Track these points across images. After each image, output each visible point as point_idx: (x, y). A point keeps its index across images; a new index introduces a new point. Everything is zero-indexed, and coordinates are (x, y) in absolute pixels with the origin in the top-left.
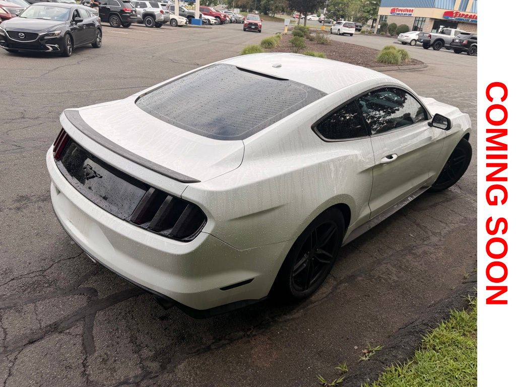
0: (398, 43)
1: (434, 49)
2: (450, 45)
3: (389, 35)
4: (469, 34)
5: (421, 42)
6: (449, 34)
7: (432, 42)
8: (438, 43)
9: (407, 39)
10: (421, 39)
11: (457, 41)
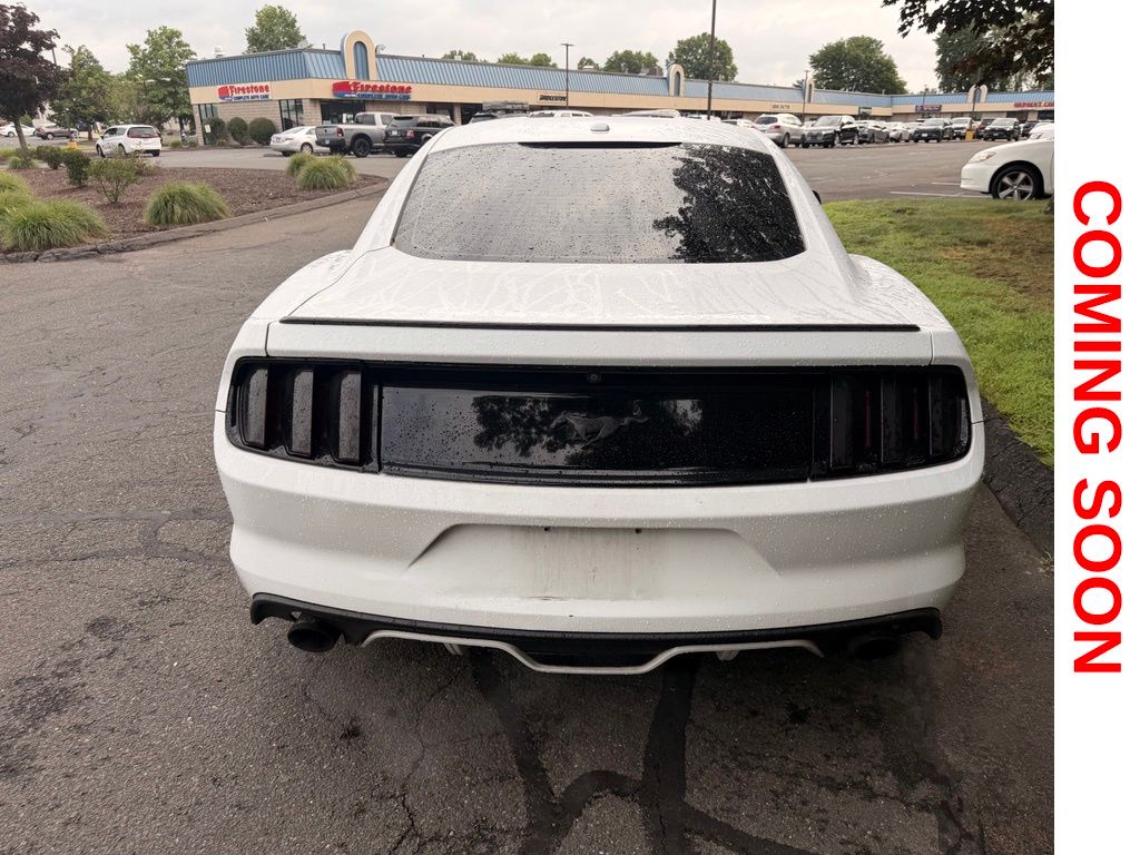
0: (276, 156)
1: (358, 156)
2: (384, 141)
3: (236, 143)
4: (411, 118)
5: (327, 146)
6: (374, 123)
7: (348, 141)
8: (361, 142)
9: (291, 144)
10: (324, 140)
11: (395, 133)
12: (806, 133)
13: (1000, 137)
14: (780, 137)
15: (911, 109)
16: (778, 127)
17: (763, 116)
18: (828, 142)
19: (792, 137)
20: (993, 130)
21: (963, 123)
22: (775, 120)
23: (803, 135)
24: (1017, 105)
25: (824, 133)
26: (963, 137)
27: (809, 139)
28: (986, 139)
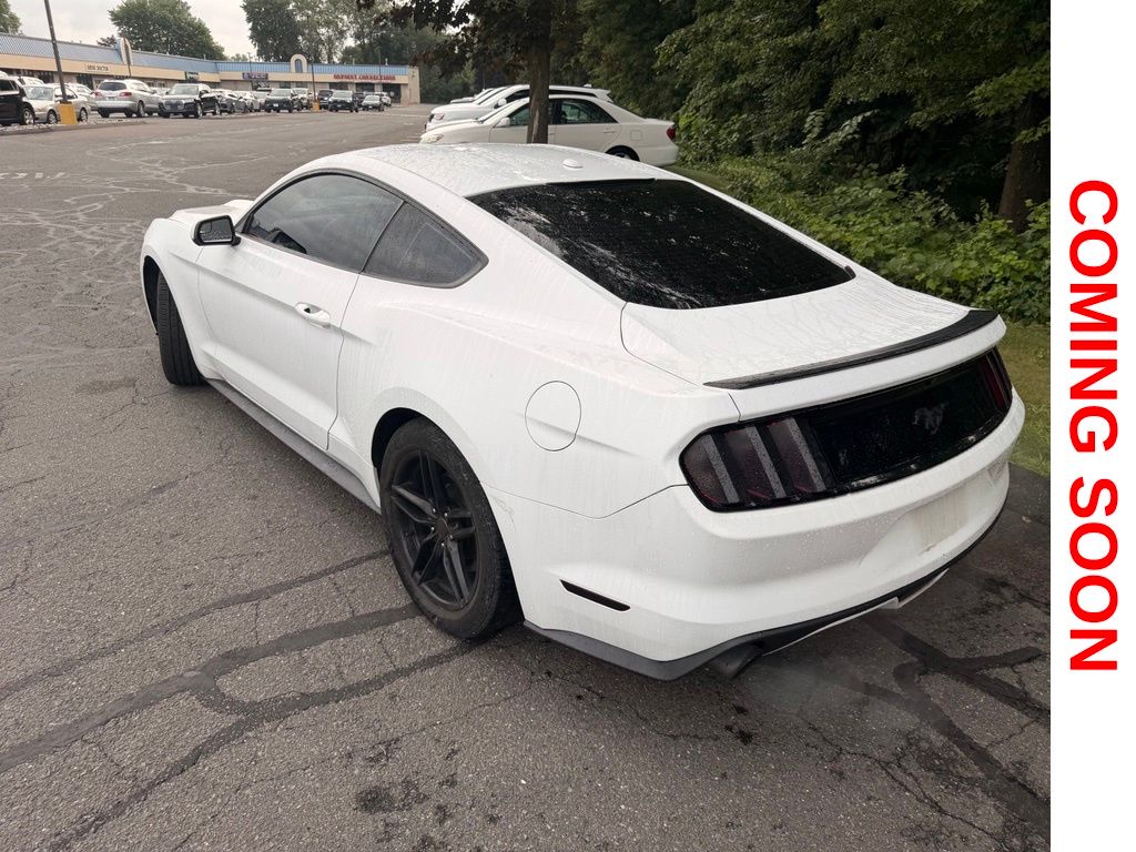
12: (164, 102)
13: (343, 108)
14: (133, 105)
15: (238, 76)
16: (128, 94)
17: (106, 81)
18: (190, 111)
19: (147, 106)
20: (335, 102)
21: (304, 94)
22: (124, 87)
23: (161, 104)
24: (336, 77)
25: (184, 102)
26: (308, 107)
27: (168, 108)
28: (331, 110)
